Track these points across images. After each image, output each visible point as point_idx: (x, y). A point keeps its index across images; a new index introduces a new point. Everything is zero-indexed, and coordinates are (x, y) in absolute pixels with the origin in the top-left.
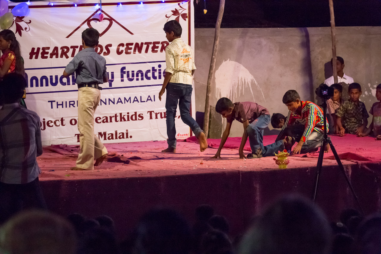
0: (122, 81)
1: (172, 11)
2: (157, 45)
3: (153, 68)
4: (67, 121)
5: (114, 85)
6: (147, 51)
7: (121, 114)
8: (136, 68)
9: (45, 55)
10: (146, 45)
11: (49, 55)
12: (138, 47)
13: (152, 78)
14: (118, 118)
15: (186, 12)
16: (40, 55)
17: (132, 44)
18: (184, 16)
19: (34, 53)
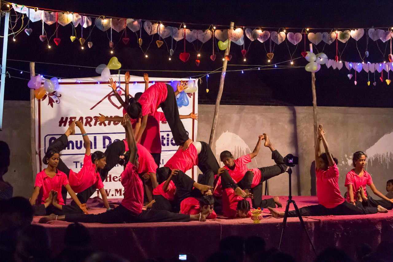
16: (68, 123)
18: (189, 94)
19: (63, 122)
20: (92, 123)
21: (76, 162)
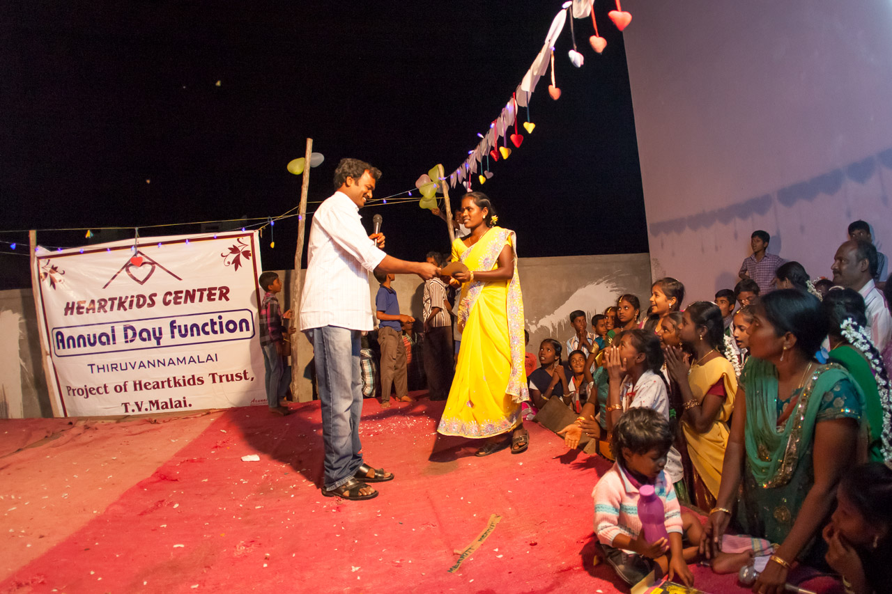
0: (173, 337)
1: (230, 249)
2: (213, 292)
3: (212, 320)
4: (111, 388)
5: (163, 342)
6: (201, 300)
7: (174, 378)
8: (189, 321)
9: (81, 310)
10: (199, 293)
11: (85, 310)
12: (190, 296)
13: (211, 332)
14: (172, 383)
15: (249, 248)
16: (75, 311)
17: (181, 292)
18: (246, 254)
19: (69, 308)
20: (108, 307)
21: (92, 365)
